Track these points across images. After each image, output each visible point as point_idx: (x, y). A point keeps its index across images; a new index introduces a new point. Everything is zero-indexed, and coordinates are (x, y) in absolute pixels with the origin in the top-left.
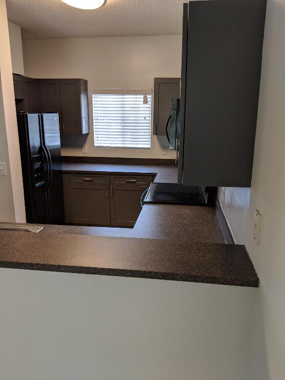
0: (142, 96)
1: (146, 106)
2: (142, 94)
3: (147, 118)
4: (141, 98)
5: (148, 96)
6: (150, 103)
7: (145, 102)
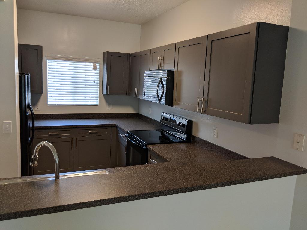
0: (92, 64)
1: (95, 72)
2: (91, 63)
3: (96, 82)
4: (91, 65)
5: (97, 65)
6: (98, 70)
7: (95, 68)
